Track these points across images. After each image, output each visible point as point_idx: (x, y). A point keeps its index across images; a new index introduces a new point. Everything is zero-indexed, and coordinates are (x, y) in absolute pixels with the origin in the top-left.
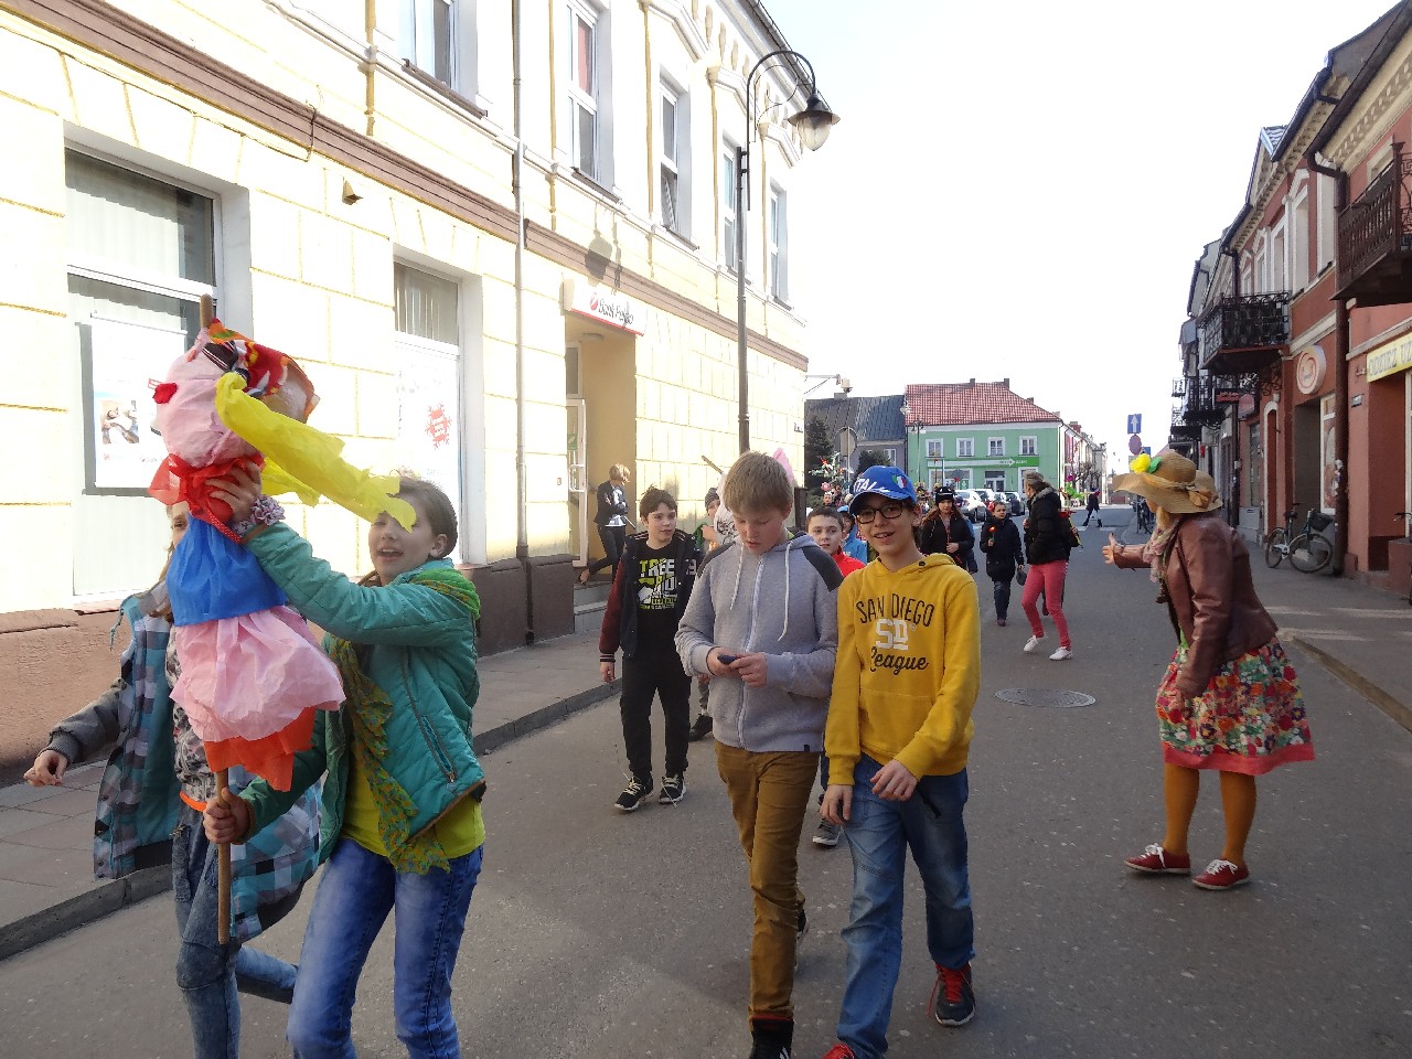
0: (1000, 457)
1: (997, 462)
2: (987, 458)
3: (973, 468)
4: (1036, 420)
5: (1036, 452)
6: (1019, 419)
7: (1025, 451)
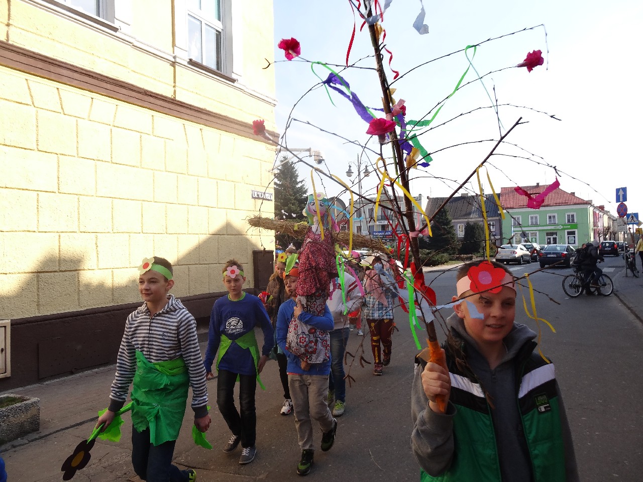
0: (555, 224)
1: (552, 227)
2: (547, 225)
3: (539, 230)
4: (575, 204)
5: (575, 221)
6: (566, 204)
7: (569, 221)
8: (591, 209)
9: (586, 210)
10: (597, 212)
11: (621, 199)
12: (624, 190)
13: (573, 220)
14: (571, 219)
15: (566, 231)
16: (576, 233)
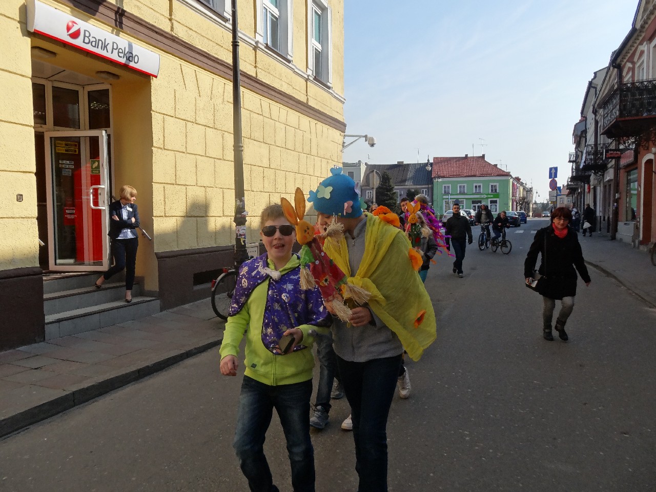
0: (479, 193)
1: (478, 196)
2: (473, 194)
3: (466, 199)
4: (498, 175)
5: (497, 191)
6: (489, 175)
7: (492, 191)
8: (511, 180)
9: (508, 181)
10: (515, 183)
11: (553, 176)
12: (556, 169)
13: (496, 190)
14: (494, 189)
15: (489, 200)
16: (498, 202)
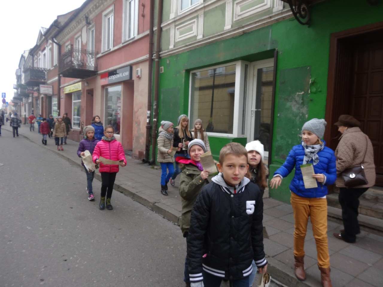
11: (4, 97)
12: (5, 94)
